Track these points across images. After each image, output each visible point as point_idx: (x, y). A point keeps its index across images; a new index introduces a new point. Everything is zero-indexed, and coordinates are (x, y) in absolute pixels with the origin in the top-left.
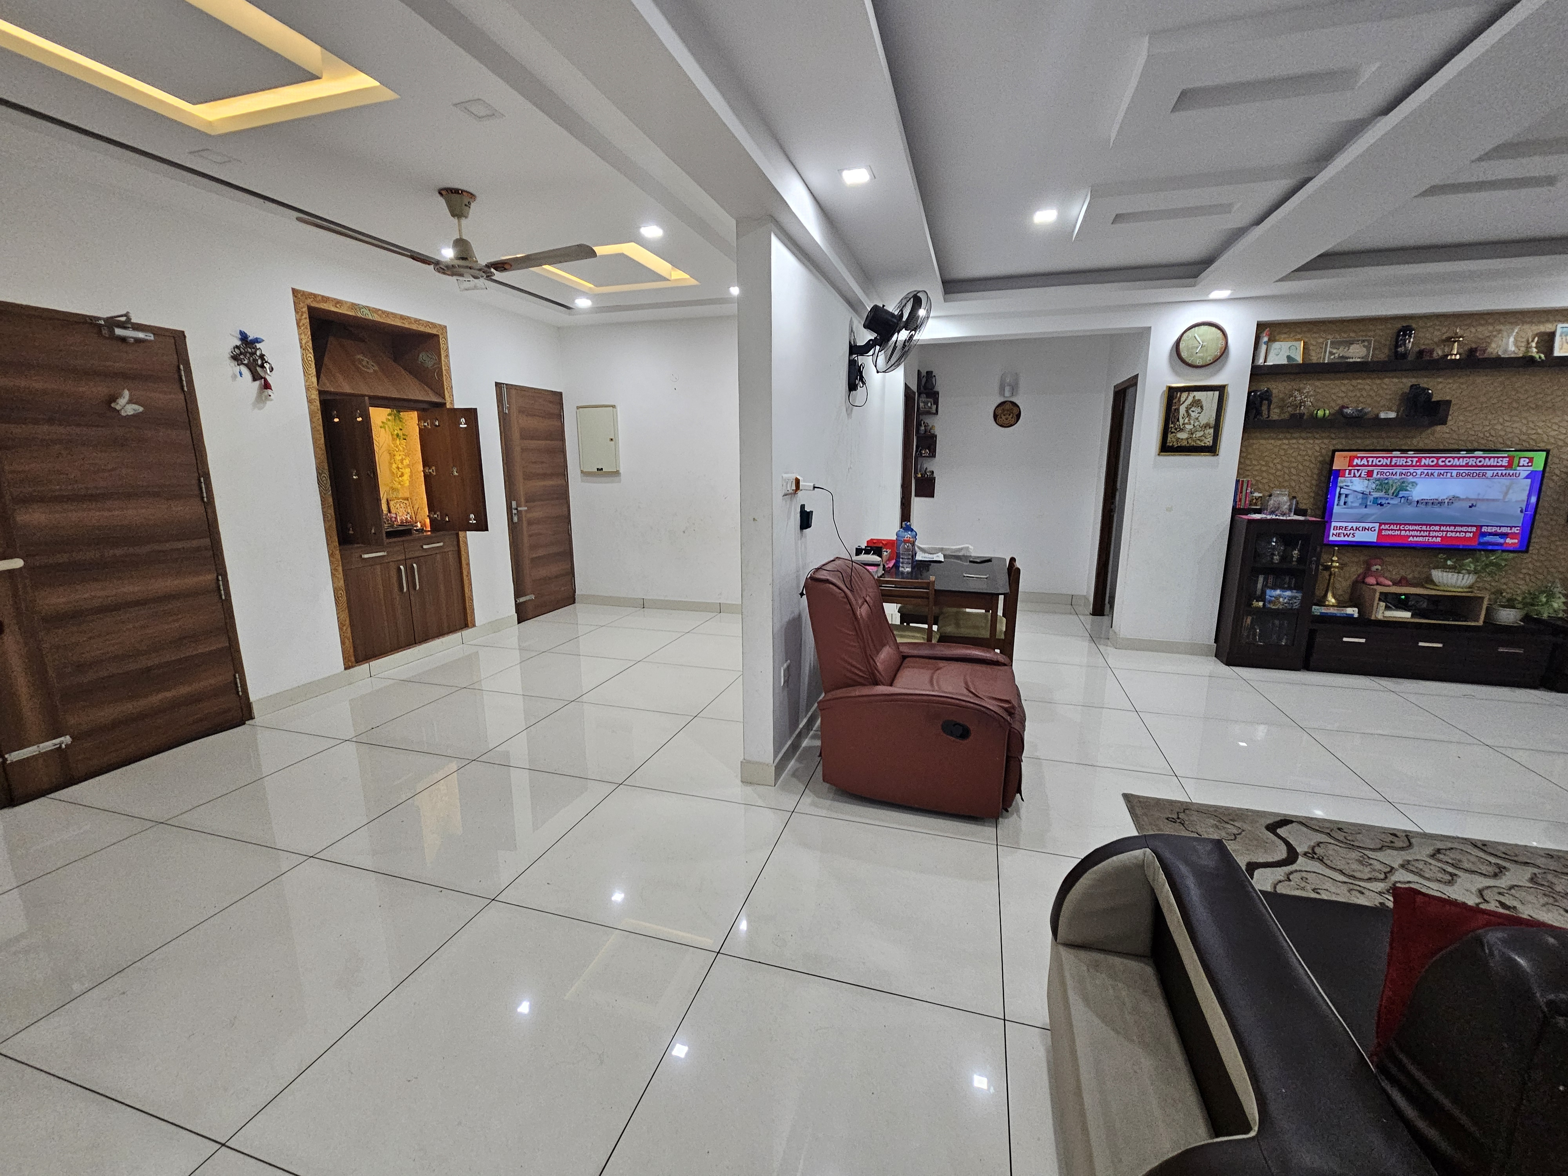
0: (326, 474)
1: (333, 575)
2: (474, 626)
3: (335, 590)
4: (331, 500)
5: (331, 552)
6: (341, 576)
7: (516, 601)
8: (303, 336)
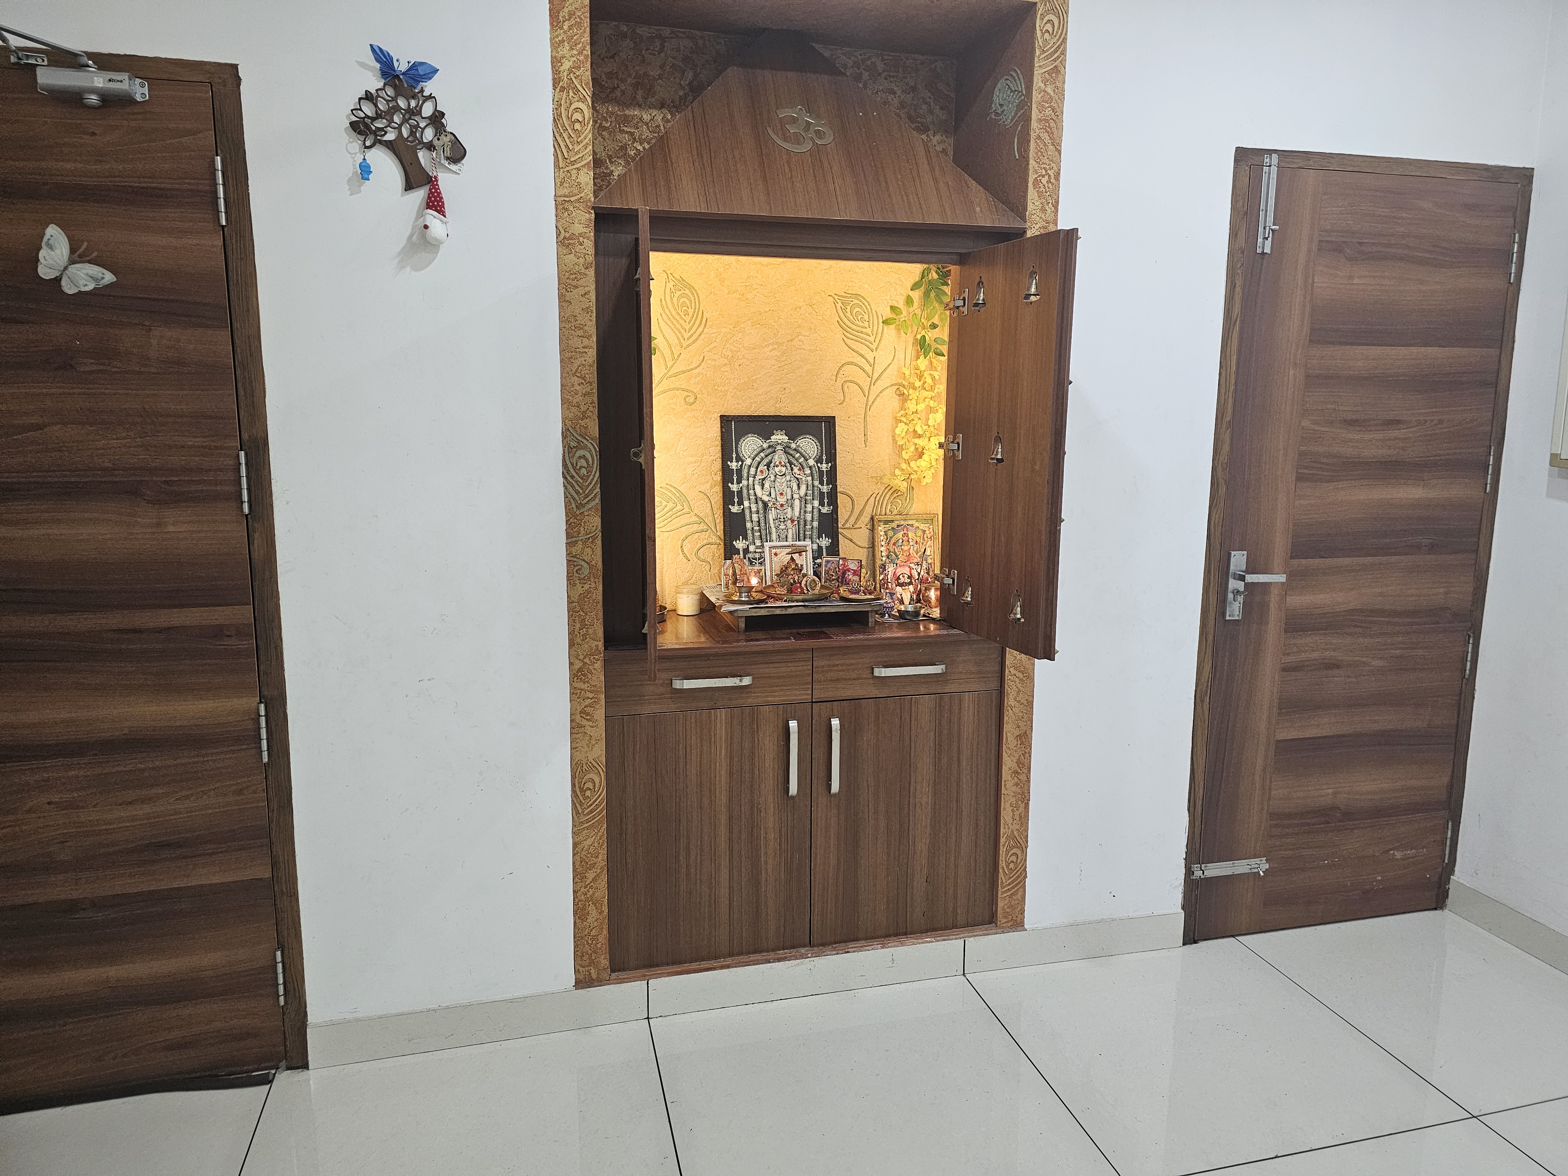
0: (590, 454)
1: (575, 728)
2: (1017, 924)
3: (578, 770)
4: (596, 522)
5: (578, 665)
6: (599, 732)
7: (1189, 872)
8: (565, 50)
